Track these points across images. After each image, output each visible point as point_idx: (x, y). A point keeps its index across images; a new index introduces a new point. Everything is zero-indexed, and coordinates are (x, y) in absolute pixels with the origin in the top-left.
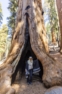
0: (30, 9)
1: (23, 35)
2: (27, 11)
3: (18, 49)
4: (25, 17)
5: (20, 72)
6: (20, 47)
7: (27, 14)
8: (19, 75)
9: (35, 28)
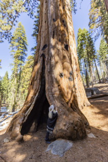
0: (47, 48)
1: (38, 81)
2: (44, 52)
3: (32, 97)
4: (41, 59)
5: (35, 123)
6: (35, 94)
7: (43, 56)
8: (34, 126)
9: (51, 72)
